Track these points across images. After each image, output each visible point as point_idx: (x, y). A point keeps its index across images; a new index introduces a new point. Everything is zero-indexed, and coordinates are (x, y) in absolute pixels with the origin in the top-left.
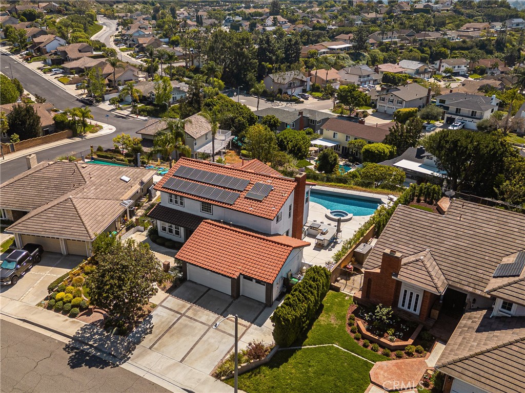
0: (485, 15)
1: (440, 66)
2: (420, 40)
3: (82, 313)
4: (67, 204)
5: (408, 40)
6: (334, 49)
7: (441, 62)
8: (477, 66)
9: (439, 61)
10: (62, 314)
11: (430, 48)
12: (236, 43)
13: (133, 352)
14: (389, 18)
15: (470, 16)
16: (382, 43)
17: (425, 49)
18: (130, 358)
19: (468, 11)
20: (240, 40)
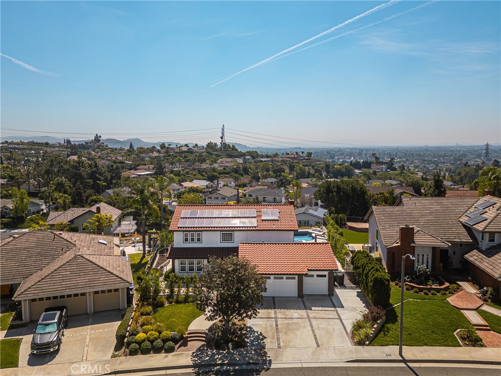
0: (226, 155)
1: (218, 183)
2: (197, 169)
3: (178, 345)
4: (79, 261)
5: (189, 169)
6: (141, 175)
7: (218, 181)
8: (240, 182)
9: (216, 181)
10: (155, 353)
11: (206, 173)
12: (74, 165)
13: (268, 355)
14: (168, 156)
15: (218, 156)
16: (173, 171)
17: (204, 174)
18: (270, 360)
19: (215, 153)
20: (76, 162)
